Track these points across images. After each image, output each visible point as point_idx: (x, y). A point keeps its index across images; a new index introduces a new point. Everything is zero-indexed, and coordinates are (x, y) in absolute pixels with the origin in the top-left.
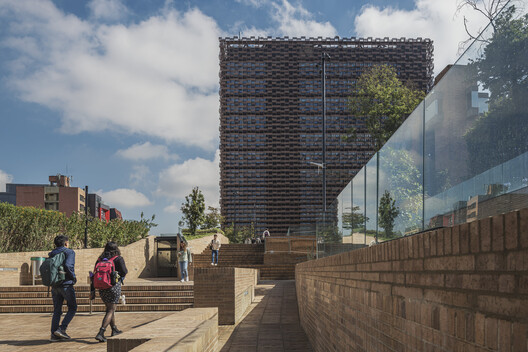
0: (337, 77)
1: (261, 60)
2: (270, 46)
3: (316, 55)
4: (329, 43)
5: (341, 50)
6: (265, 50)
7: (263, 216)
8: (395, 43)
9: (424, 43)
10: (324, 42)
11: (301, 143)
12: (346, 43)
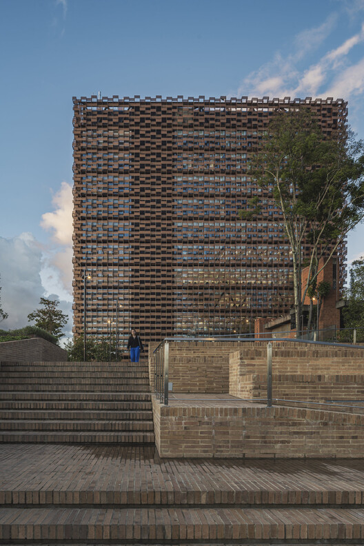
0: (223, 148)
1: (126, 126)
2: (137, 109)
3: (197, 120)
4: (213, 105)
5: (229, 113)
6: (132, 114)
7: (127, 325)
8: (298, 105)
9: (336, 105)
10: (207, 104)
11: (176, 233)
12: (234, 105)
